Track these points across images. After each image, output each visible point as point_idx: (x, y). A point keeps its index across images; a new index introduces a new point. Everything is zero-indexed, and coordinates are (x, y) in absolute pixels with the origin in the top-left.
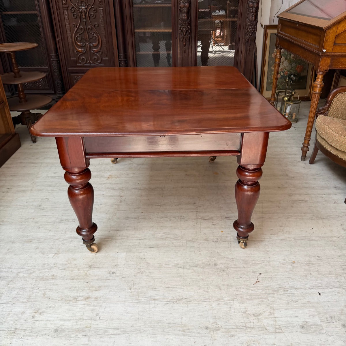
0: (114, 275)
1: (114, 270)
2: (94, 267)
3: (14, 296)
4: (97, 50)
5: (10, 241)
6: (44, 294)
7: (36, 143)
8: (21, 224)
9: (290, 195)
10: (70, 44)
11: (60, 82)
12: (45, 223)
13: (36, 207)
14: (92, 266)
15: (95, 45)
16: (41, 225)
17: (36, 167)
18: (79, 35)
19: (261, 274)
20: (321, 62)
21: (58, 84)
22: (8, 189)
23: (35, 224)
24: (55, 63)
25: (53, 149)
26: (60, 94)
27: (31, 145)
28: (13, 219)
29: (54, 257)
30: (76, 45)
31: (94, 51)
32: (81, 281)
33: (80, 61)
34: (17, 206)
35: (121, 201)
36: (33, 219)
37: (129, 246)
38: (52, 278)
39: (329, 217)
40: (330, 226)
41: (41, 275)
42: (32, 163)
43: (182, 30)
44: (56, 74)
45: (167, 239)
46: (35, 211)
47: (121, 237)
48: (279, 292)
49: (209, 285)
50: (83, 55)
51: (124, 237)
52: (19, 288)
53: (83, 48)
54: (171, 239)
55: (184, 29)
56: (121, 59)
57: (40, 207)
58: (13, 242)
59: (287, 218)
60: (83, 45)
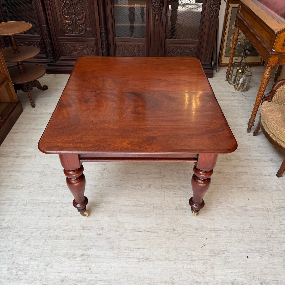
0: (101, 236)
1: (101, 232)
2: (86, 229)
3: (31, 252)
4: (82, 23)
5: (23, 204)
6: (52, 251)
7: (34, 107)
8: (30, 188)
9: (235, 167)
10: (59, 16)
11: (51, 49)
12: (48, 188)
13: (40, 173)
14: (85, 228)
15: (80, 18)
16: (45, 190)
17: (37, 133)
18: (66, 9)
19: (207, 239)
20: (271, 59)
21: (49, 50)
22: (17, 154)
23: (41, 189)
24: (46, 33)
25: (49, 115)
26: (51, 59)
27: (31, 110)
28: (24, 184)
29: (57, 220)
30: (63, 18)
31: (79, 23)
32: (77, 241)
33: (68, 32)
34: (25, 171)
35: (104, 169)
36: (39, 184)
37: (111, 211)
38: (57, 238)
39: (262, 189)
40: (262, 197)
41: (48, 235)
42: (33, 129)
43: (155, 7)
44: (48, 42)
45: (139, 206)
46: (39, 176)
47: (105, 203)
48: (219, 255)
49: (169, 247)
50: (70, 26)
51: (107, 203)
52: (34, 245)
53: (69, 20)
54: (142, 205)
55: (157, 7)
56: (102, 31)
57: (43, 173)
58: (26, 205)
59: (230, 189)
60: (69, 17)
